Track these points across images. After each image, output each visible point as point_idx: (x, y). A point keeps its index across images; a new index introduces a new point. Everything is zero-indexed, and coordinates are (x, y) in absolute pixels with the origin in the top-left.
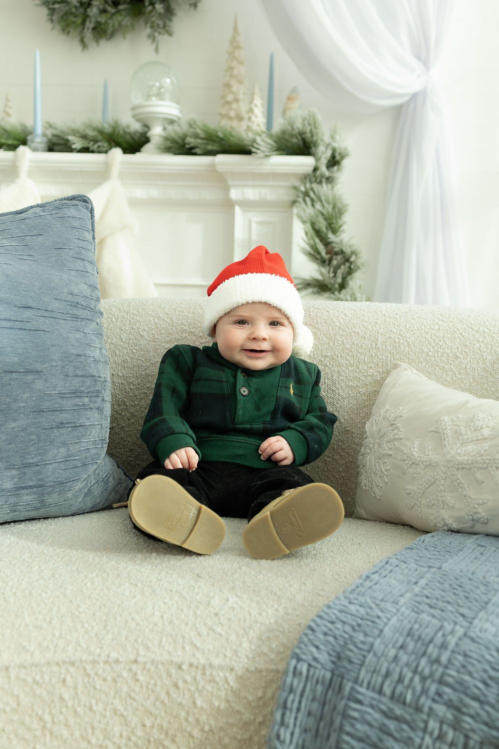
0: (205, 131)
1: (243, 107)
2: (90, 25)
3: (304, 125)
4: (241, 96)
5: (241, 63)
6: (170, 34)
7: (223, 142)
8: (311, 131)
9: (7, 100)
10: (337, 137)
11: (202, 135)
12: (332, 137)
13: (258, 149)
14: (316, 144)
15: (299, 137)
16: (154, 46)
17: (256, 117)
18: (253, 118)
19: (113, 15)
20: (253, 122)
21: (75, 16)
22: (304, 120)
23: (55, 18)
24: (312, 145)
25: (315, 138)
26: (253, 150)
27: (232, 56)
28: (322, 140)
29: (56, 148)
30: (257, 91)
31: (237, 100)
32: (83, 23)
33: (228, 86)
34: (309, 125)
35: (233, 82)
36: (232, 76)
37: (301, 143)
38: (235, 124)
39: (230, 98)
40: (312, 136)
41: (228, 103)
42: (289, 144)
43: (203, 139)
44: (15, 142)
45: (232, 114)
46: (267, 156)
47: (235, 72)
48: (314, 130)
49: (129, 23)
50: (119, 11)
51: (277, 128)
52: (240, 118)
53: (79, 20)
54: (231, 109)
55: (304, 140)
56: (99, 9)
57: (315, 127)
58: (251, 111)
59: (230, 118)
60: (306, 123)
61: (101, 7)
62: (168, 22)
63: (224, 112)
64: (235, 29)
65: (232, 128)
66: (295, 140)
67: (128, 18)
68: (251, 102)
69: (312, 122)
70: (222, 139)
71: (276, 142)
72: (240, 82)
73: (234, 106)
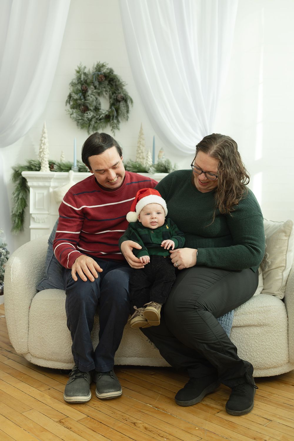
0: (132, 165)
1: (144, 154)
2: (91, 127)
3: (165, 164)
4: (144, 151)
5: (144, 140)
6: (119, 129)
7: (138, 169)
8: (168, 165)
9: (62, 152)
10: (176, 167)
11: (132, 167)
12: (175, 167)
13: (150, 172)
14: (169, 169)
15: (164, 167)
16: (113, 134)
17: (149, 159)
18: (148, 160)
19: (99, 123)
20: (148, 161)
21: (86, 124)
22: (165, 162)
23: (79, 124)
24: (168, 169)
25: (169, 167)
26: (149, 172)
27: (140, 137)
28: (171, 168)
29: (81, 170)
30: (149, 150)
31: (142, 152)
32: (89, 126)
33: (139, 147)
34: (167, 163)
35: (141, 146)
36: (140, 144)
37: (164, 169)
38: (142, 160)
39: (140, 151)
40: (168, 167)
41: (139, 153)
42: (160, 169)
43: (132, 168)
44: (68, 169)
45: (141, 157)
46: (153, 174)
47: (141, 143)
48: (169, 165)
49: (104, 126)
50: (101, 122)
51: (156, 163)
52: (144, 159)
53: (88, 125)
54: (140, 155)
55: (165, 168)
56: (95, 122)
57: (169, 164)
58: (147, 157)
59: (140, 158)
60: (166, 163)
61: (95, 121)
62: (118, 125)
63: (138, 156)
64: (141, 128)
65: (141, 162)
66: (162, 168)
67: (104, 124)
68: (147, 154)
69: (168, 162)
70: (138, 168)
71: (156, 169)
72: (143, 146)
73: (141, 154)
